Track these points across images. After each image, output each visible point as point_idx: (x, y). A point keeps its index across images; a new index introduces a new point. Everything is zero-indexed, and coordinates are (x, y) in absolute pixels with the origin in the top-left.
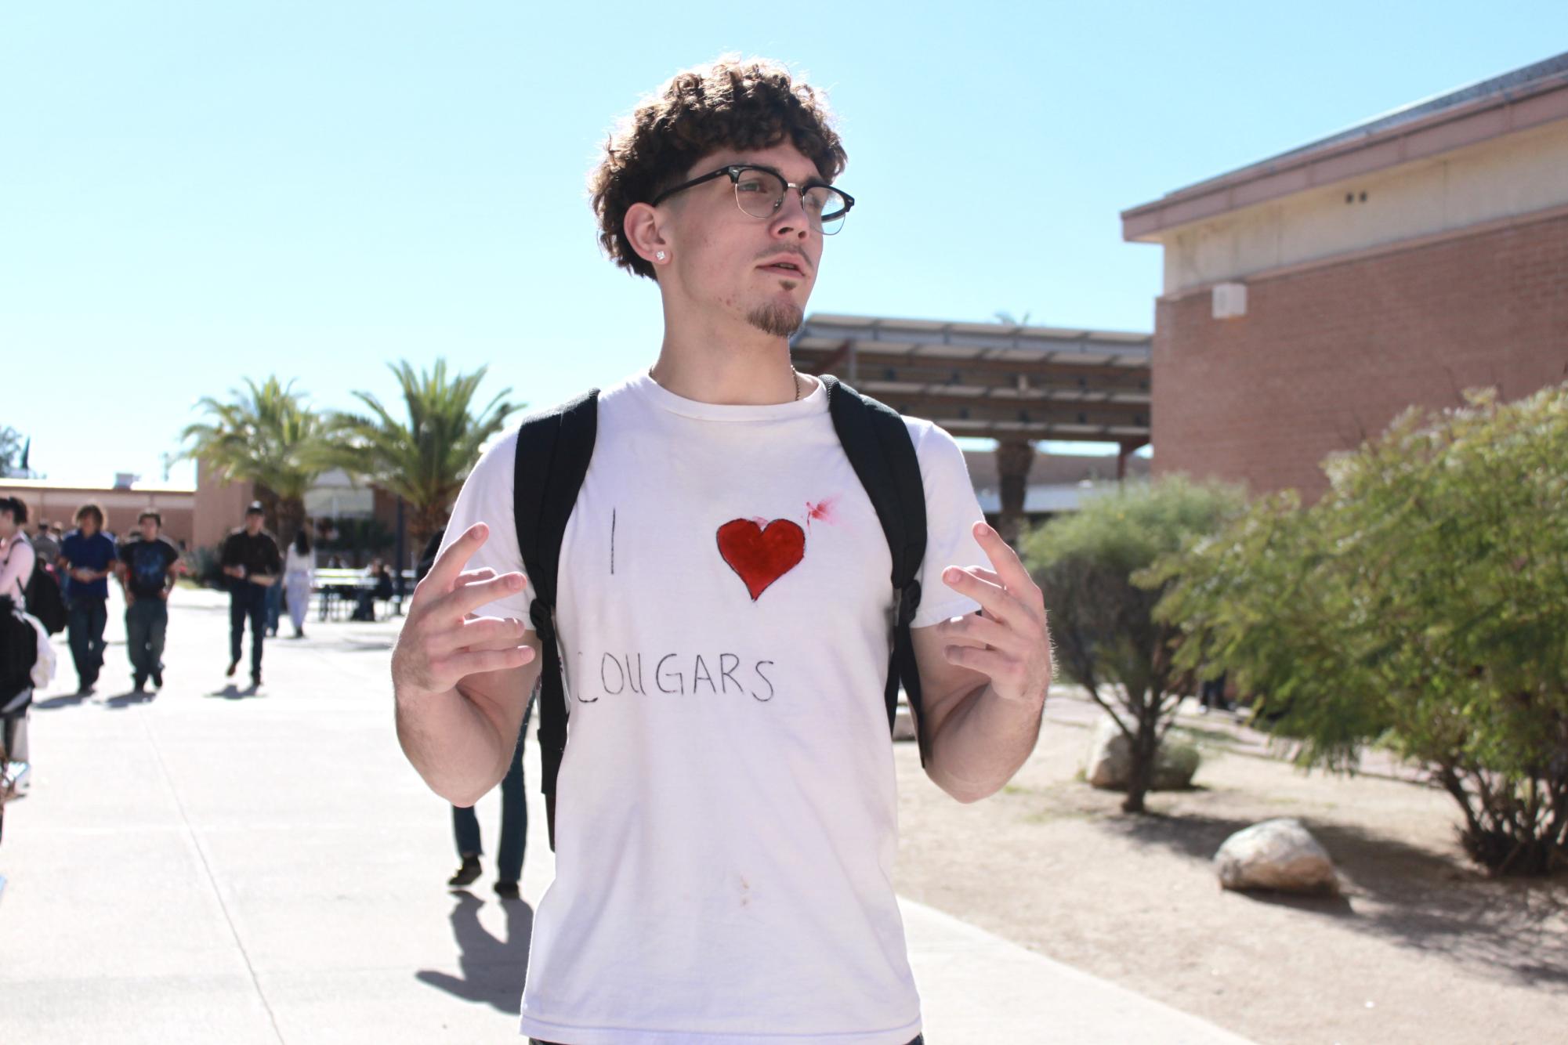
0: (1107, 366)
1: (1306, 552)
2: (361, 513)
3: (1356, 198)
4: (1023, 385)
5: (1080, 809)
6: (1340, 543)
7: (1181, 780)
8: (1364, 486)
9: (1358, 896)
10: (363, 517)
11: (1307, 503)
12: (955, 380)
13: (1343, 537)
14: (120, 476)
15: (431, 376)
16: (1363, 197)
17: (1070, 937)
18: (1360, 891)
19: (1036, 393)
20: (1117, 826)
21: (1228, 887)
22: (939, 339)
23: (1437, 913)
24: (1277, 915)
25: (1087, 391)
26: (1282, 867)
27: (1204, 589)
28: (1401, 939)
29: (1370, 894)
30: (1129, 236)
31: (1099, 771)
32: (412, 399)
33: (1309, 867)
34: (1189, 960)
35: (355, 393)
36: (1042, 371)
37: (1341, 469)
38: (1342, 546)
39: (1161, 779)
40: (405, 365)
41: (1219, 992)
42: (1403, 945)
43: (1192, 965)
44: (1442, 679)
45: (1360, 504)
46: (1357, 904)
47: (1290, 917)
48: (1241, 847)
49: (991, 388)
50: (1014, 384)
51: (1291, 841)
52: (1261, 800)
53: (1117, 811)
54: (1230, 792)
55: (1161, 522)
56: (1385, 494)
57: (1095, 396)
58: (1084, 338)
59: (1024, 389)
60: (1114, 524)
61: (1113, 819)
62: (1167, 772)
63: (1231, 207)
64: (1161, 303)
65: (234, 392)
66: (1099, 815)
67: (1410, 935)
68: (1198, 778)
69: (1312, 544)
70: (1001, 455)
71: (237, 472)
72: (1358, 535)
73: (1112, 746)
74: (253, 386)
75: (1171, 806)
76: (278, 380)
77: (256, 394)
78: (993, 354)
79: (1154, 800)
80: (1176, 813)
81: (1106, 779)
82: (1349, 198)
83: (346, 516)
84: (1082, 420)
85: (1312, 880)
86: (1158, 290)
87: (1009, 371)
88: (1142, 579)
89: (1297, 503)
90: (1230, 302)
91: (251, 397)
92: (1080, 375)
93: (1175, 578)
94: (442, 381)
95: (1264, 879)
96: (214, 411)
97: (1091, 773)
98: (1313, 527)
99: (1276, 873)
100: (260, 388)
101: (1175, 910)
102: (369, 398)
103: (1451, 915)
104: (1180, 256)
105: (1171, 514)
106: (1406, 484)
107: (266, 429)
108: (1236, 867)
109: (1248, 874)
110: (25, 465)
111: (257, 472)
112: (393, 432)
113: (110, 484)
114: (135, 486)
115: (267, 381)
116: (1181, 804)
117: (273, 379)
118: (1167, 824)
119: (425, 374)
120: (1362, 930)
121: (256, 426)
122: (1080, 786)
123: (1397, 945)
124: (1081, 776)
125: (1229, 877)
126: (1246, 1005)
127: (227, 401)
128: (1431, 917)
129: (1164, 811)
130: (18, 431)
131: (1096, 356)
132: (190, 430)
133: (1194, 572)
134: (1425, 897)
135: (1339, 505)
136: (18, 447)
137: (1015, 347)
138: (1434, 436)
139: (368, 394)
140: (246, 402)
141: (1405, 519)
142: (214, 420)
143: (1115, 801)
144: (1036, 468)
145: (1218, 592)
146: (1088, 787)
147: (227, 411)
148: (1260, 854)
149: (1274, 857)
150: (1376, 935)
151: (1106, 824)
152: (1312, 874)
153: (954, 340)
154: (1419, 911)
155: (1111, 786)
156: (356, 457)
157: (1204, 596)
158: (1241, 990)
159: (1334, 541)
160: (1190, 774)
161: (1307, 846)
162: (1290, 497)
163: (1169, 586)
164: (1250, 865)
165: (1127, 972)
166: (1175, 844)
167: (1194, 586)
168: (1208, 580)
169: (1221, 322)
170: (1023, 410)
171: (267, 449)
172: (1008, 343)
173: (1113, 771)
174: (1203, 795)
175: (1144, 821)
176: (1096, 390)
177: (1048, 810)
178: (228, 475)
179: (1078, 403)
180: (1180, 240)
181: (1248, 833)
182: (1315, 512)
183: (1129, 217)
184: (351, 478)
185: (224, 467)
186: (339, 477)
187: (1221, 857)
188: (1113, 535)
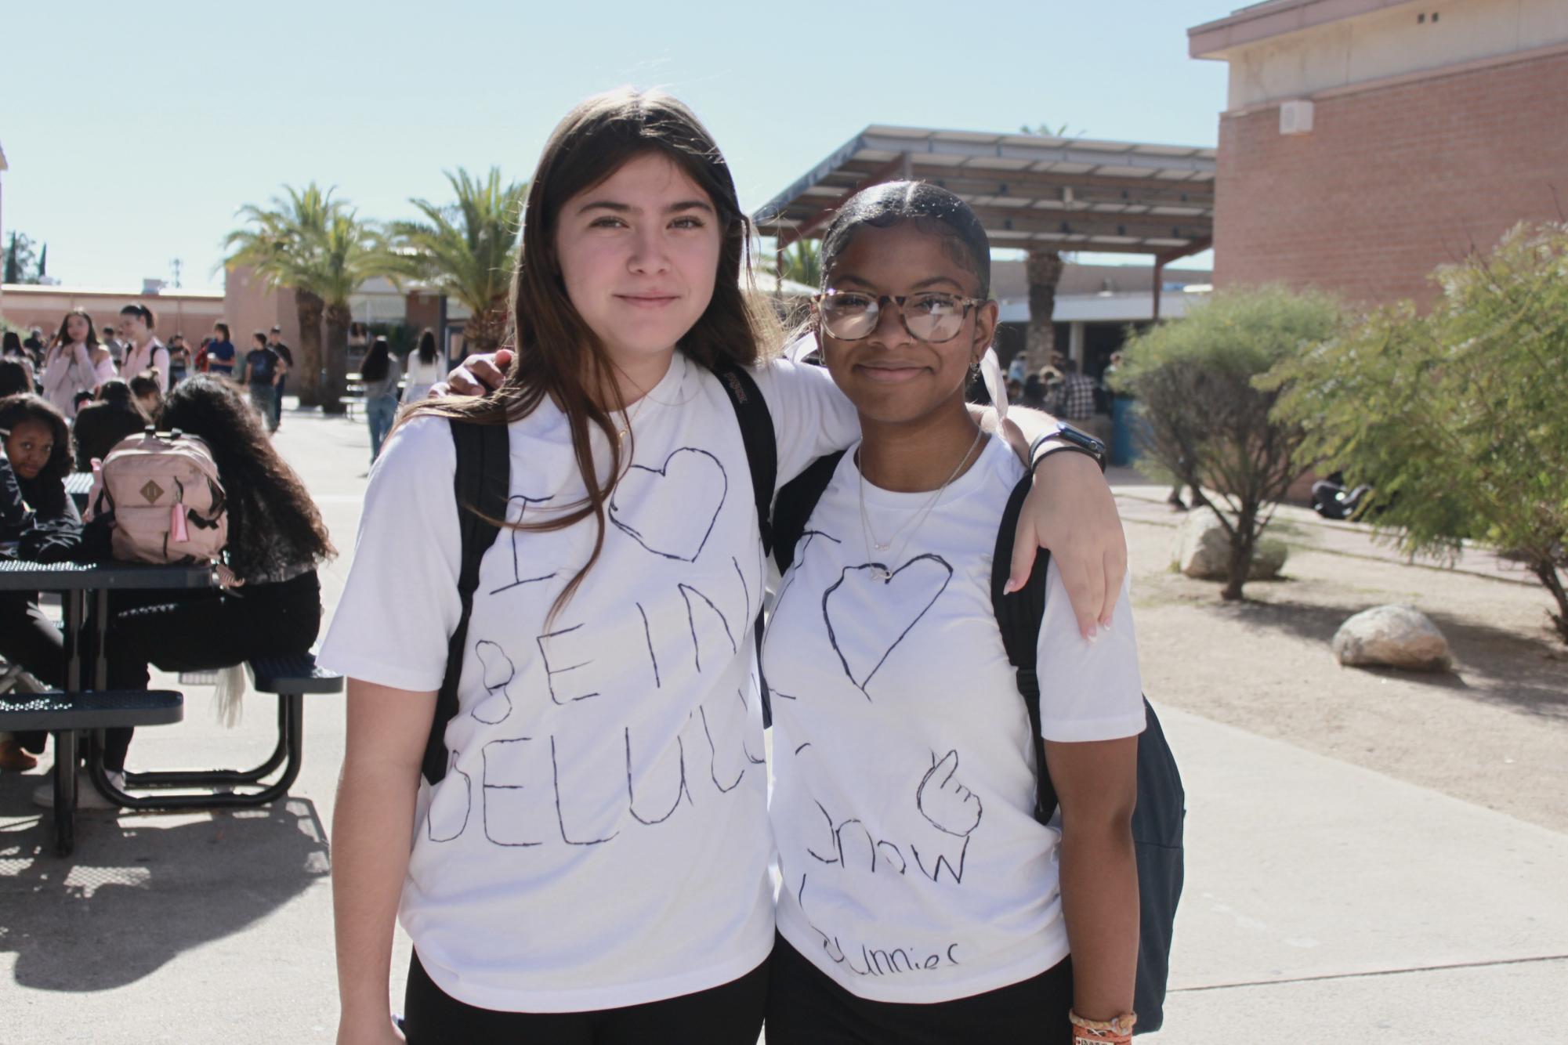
0: (1150, 178)
1: (1420, 358)
2: (396, 319)
3: (1428, 18)
4: (1068, 196)
5: (1182, 596)
6: (1453, 350)
7: (1270, 572)
8: (1474, 297)
9: (1467, 672)
10: (396, 323)
11: (1422, 312)
12: (1003, 191)
13: (1456, 344)
14: (147, 282)
15: (485, 185)
16: (1435, 17)
17: (1218, 703)
18: (1467, 668)
19: (1079, 205)
20: (1223, 611)
21: (1344, 663)
22: (993, 151)
23: (1542, 687)
24: (1401, 687)
25: (1129, 204)
26: (1401, 645)
27: (1321, 392)
28: (1521, 707)
29: (1477, 671)
30: (1195, 54)
31: (1194, 561)
32: (468, 207)
33: (1426, 646)
34: (1335, 723)
35: (413, 201)
36: (1088, 183)
37: (1454, 281)
38: (1453, 352)
39: (1253, 569)
40: (462, 172)
41: (1371, 750)
42: (1524, 714)
43: (1339, 728)
44: (1549, 474)
45: (1472, 313)
46: (1466, 679)
47: (1412, 688)
48: (1360, 627)
49: (1036, 199)
50: (1060, 196)
51: (1408, 621)
52: (1348, 589)
53: (1218, 598)
54: (1316, 582)
55: (1270, 328)
56: (1495, 305)
57: (1137, 209)
58: (1131, 151)
59: (1070, 201)
60: (1224, 330)
61: (1215, 604)
62: (1258, 564)
63: (1302, 26)
64: (1225, 118)
65: (276, 200)
66: (1201, 602)
67: (1528, 705)
68: (1286, 570)
69: (1425, 350)
70: (1032, 265)
71: (284, 280)
72: (1471, 341)
73: (1206, 539)
74: (293, 194)
75: (1266, 594)
76: (318, 187)
77: (297, 201)
78: (1041, 167)
79: (1250, 589)
80: (1274, 600)
81: (1202, 569)
82: (1421, 18)
83: (380, 321)
84: (1121, 232)
85: (1428, 657)
86: (1223, 107)
87: (1055, 184)
88: (1261, 383)
89: (1413, 312)
90: (1297, 118)
91: (291, 204)
92: (1123, 187)
93: (1291, 382)
94: (497, 190)
95: (1383, 655)
96: (257, 219)
97: (1185, 566)
98: (1425, 333)
99: (1397, 652)
100: (300, 195)
101: (1306, 682)
102: (427, 206)
103: (1557, 689)
104: (1246, 72)
105: (1276, 322)
106: (1515, 297)
107: (309, 236)
108: (1357, 644)
109: (1369, 652)
110: (42, 267)
111: (304, 278)
112: (448, 238)
113: (138, 290)
114: (162, 292)
115: (307, 188)
116: (1277, 593)
117: (313, 186)
118: (1269, 610)
119: (479, 183)
120: (1480, 700)
121: (301, 234)
122: (1175, 576)
123: (1517, 712)
124: (1176, 568)
125: (1348, 655)
126: (1398, 760)
127: (268, 207)
128: (1538, 690)
129: (1262, 599)
130: (30, 237)
131: (1140, 169)
132: (234, 237)
133: (1311, 377)
134: (1527, 673)
135: (1453, 314)
136: (32, 254)
137: (1065, 159)
138: (1544, 250)
139: (423, 201)
140: (287, 209)
141: (1515, 329)
142: (256, 227)
143: (1215, 589)
144: (1065, 279)
145: (1332, 394)
146: (1183, 577)
147: (269, 218)
148: (1380, 633)
149: (1393, 636)
150: (1496, 704)
151: (1212, 609)
152: (1429, 652)
153: (1005, 151)
154: (1525, 685)
155: (1208, 577)
156: (411, 263)
157: (1321, 397)
158: (1389, 748)
159: (1446, 348)
160: (1279, 566)
161: (1424, 626)
162: (1407, 307)
163: (1285, 388)
164: (1371, 643)
165: (1283, 733)
166: (1285, 626)
167: (1308, 389)
168: (1324, 383)
169: (1287, 136)
170: (1065, 222)
171: (312, 255)
172: (1057, 156)
173: (1208, 562)
174: (1294, 585)
175: (1246, 607)
176: (1139, 203)
177: (1152, 597)
178: (277, 281)
179: (1120, 215)
180: (1246, 57)
181: (1367, 614)
182: (1430, 320)
183: (1194, 34)
184: (396, 282)
185: (270, 275)
186: (384, 284)
187: (1340, 637)
188: (1222, 342)
